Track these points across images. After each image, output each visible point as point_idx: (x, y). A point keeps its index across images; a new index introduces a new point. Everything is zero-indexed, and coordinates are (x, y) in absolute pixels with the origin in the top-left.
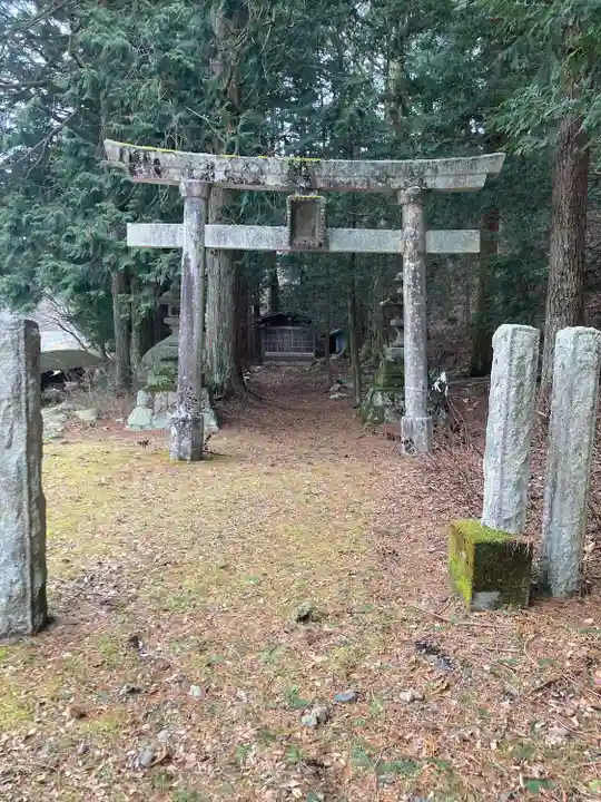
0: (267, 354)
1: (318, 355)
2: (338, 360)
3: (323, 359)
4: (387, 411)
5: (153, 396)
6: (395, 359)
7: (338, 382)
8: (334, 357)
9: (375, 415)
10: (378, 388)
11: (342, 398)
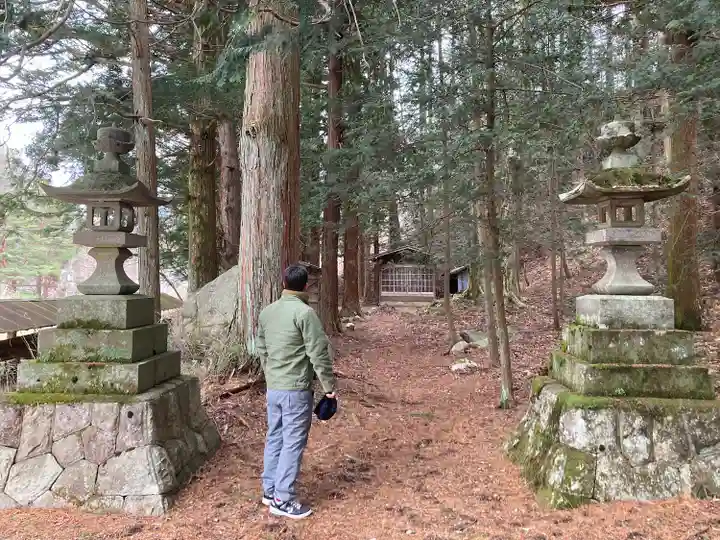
0: (384, 293)
1: (439, 295)
2: (461, 300)
3: (442, 300)
4: (603, 465)
5: (20, 414)
6: (610, 324)
7: (465, 337)
8: (456, 297)
9: (571, 472)
10: (573, 398)
11: (472, 370)
